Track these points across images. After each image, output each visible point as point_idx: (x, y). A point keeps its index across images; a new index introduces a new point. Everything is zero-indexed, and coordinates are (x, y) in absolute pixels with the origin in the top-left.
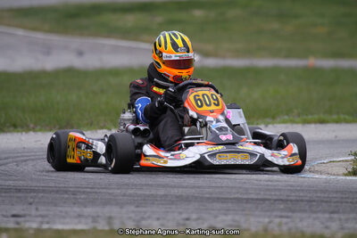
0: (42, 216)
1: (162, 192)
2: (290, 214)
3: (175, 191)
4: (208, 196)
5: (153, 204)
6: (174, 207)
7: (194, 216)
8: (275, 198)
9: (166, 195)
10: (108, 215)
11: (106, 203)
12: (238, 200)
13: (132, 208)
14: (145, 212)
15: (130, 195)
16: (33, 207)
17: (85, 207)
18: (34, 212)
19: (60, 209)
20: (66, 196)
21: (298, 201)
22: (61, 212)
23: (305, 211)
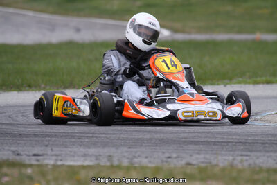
0: (56, 155)
1: (148, 136)
2: (249, 153)
3: (158, 136)
4: (183, 139)
5: (141, 146)
6: (157, 148)
7: (174, 155)
8: (236, 141)
9: (151, 139)
10: (108, 154)
11: (105, 145)
12: (208, 143)
13: (125, 149)
14: (136, 152)
15: (123, 139)
16: (49, 148)
17: (89, 148)
18: (49, 152)
19: (70, 149)
20: (73, 140)
21: (254, 143)
22: (71, 152)
23: (260, 151)
